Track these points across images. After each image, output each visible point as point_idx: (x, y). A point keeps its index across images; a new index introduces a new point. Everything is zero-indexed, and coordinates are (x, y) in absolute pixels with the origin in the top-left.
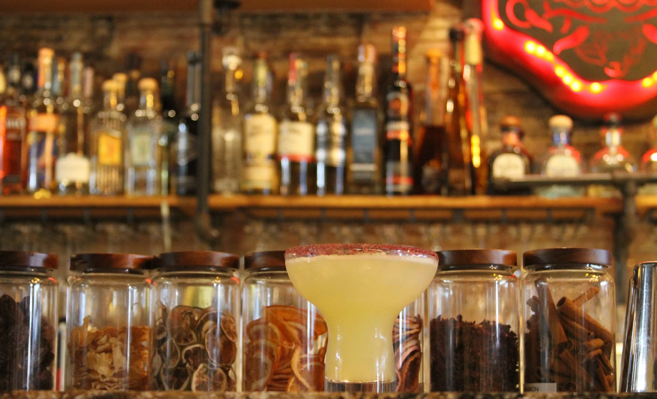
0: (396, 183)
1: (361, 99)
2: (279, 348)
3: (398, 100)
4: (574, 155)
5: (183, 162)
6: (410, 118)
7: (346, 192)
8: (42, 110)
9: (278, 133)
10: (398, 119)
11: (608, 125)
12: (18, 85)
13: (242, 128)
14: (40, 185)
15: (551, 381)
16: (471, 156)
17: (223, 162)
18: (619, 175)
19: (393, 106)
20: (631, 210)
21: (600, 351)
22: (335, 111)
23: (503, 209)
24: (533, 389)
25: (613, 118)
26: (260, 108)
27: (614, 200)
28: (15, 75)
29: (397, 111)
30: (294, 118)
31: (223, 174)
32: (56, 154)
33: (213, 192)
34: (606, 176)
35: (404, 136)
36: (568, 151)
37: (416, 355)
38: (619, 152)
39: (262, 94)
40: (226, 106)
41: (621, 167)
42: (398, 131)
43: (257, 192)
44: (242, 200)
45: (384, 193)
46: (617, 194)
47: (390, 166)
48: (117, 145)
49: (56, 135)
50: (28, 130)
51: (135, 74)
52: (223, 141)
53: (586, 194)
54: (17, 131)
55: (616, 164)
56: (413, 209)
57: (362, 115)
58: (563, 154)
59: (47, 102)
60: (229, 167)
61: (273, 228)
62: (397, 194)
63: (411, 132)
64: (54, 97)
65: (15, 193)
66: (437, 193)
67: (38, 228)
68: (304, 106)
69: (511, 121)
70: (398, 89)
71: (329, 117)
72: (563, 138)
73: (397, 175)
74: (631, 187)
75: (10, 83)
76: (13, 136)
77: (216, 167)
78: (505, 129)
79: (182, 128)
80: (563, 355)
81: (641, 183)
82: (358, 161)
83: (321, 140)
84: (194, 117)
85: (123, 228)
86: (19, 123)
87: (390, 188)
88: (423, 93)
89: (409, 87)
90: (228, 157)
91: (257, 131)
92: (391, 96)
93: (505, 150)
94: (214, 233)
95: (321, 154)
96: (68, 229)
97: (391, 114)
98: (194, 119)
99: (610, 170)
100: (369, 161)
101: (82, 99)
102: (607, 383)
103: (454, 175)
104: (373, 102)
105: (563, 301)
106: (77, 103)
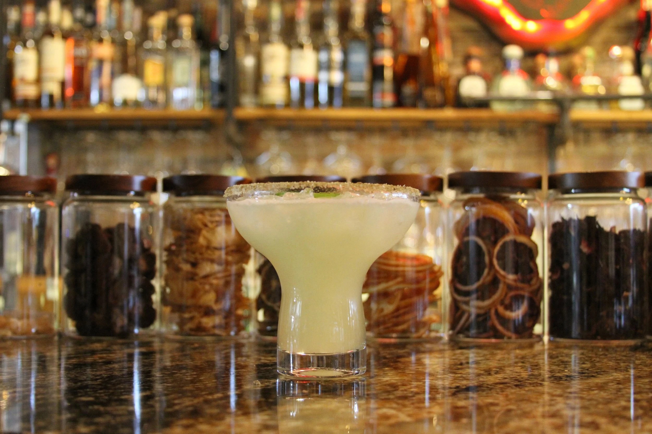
0: (382, 99)
3: (383, 34)
6: (394, 47)
7: (344, 105)
8: (101, 41)
9: (289, 59)
10: (382, 47)
11: (548, 55)
12: (81, 21)
13: (259, 55)
14: (101, 100)
19: (379, 38)
20: (566, 122)
22: (334, 41)
23: (467, 120)
26: (274, 38)
27: (552, 115)
28: (80, 13)
29: (382, 42)
30: (301, 46)
31: (245, 91)
32: (113, 76)
33: (238, 105)
35: (388, 62)
39: (275, 27)
40: (247, 38)
42: (383, 59)
43: (272, 106)
44: (261, 113)
45: (371, 106)
46: (556, 109)
47: (378, 86)
49: (113, 61)
50: (89, 57)
51: (173, 13)
54: (82, 58)
56: (395, 121)
57: (355, 46)
59: (105, 35)
61: (285, 135)
62: (383, 108)
63: (395, 59)
64: (110, 31)
65: (80, 106)
66: (414, 107)
69: (474, 51)
70: (382, 24)
71: (328, 47)
73: (383, 92)
74: (567, 104)
75: (75, 20)
76: (79, 62)
78: (469, 58)
81: (574, 100)
82: (352, 80)
83: (324, 64)
84: (224, 47)
86: (82, 51)
87: (377, 102)
89: (392, 24)
91: (272, 57)
92: (377, 30)
93: (469, 73)
94: (238, 138)
95: (323, 76)
96: (123, 136)
97: (378, 42)
98: (222, 48)
100: (361, 80)
101: (133, 31)
103: (429, 93)
104: (364, 35)
106: (129, 36)
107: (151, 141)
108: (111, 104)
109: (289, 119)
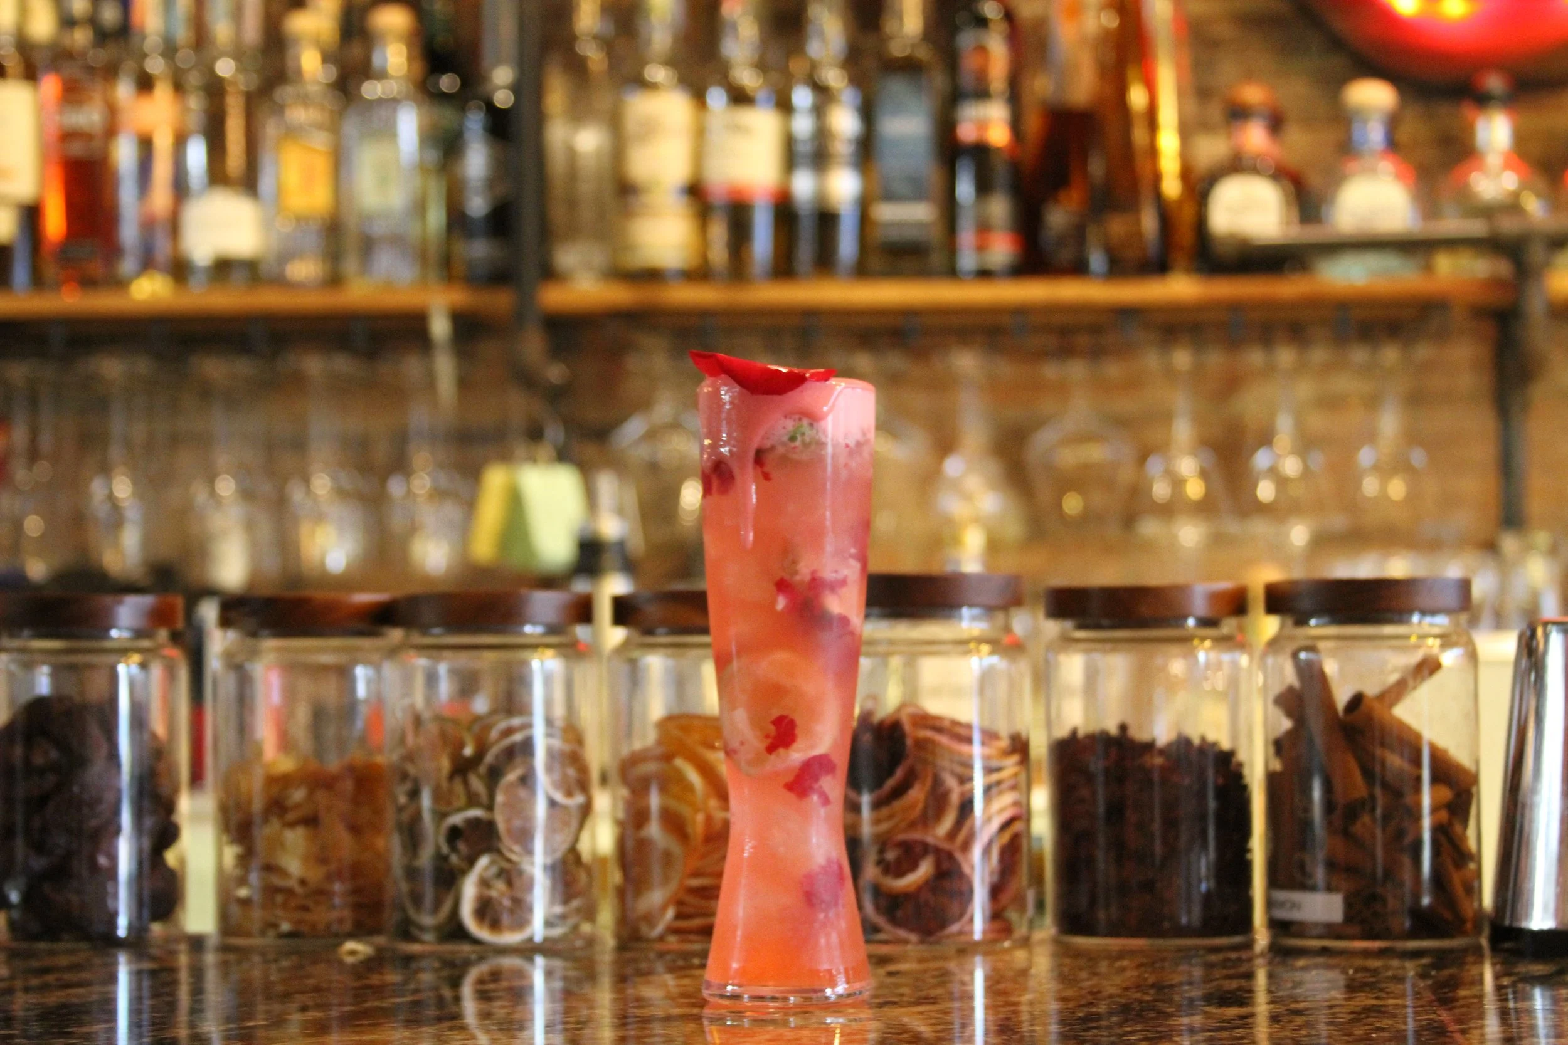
0: (981, 248)
1: (897, 49)
2: (700, 818)
3: (982, 50)
4: (1399, 176)
5: (477, 205)
6: (1013, 91)
7: (862, 271)
8: (146, 83)
9: (700, 135)
10: (982, 94)
11: (1483, 100)
12: (89, 23)
13: (615, 123)
14: (147, 260)
15: (1329, 889)
16: (1157, 178)
17: (572, 203)
18: (1508, 226)
19: (969, 63)
20: (1535, 306)
21: (1444, 815)
22: (834, 77)
23: (1235, 307)
24: (1288, 905)
25: (1494, 83)
26: (658, 73)
27: (1496, 283)
29: (982, 77)
31: (573, 232)
32: (182, 189)
33: (549, 273)
34: (1476, 228)
35: (998, 135)
36: (1386, 166)
37: (1018, 826)
38: (1507, 166)
39: (661, 35)
40: (577, 67)
41: (1513, 206)
42: (983, 125)
43: (652, 276)
44: (619, 295)
45: (951, 272)
46: (1502, 268)
48: (321, 165)
50: (111, 131)
52: (572, 153)
53: (1428, 268)
54: (86, 137)
55: (1500, 197)
56: (1020, 311)
57: (896, 88)
58: (1372, 171)
59: (156, 65)
60: (586, 214)
62: (984, 274)
63: (1016, 125)
64: (169, 50)
65: (88, 283)
66: (1078, 269)
67: (143, 366)
68: (761, 66)
69: (1253, 94)
70: (982, 22)
71: (818, 92)
72: (1375, 134)
73: (983, 230)
74: (1537, 253)
75: (64, 19)
76: (77, 149)
77: (558, 213)
78: (1238, 114)
79: (475, 123)
80: (1357, 828)
81: (1559, 242)
82: (889, 196)
83: (804, 148)
84: (503, 99)
85: (342, 364)
86: (89, 117)
87: (967, 260)
88: (1041, 26)
89: (1009, 16)
90: (586, 188)
91: (650, 130)
92: (967, 39)
93: (1237, 165)
94: (555, 373)
95: (803, 185)
97: (967, 80)
98: (502, 105)
99: (1487, 211)
100: (918, 195)
101: (238, 54)
102: (1459, 891)
103: (1117, 226)
104: (923, 53)
105: (1357, 700)
106: (225, 68)
107: (298, 382)
108: (180, 270)
109: (704, 314)
